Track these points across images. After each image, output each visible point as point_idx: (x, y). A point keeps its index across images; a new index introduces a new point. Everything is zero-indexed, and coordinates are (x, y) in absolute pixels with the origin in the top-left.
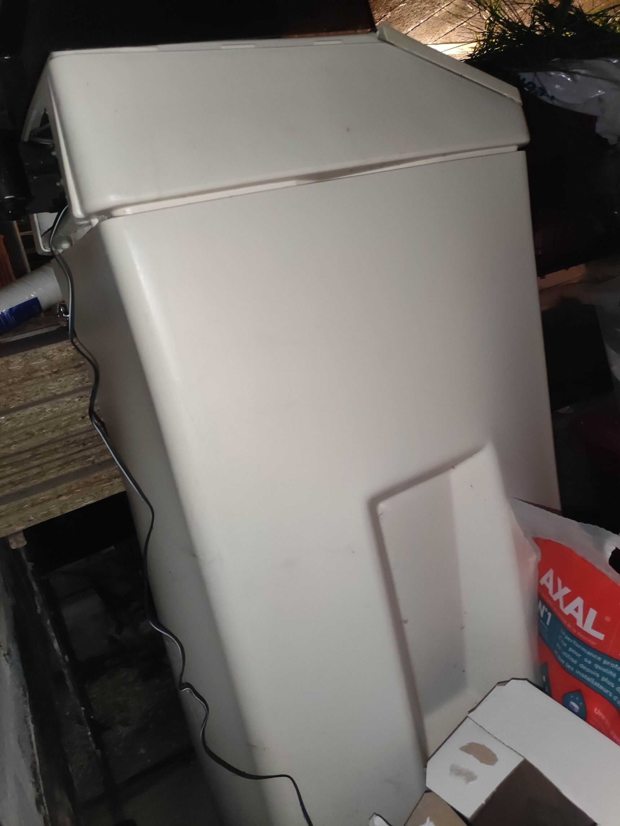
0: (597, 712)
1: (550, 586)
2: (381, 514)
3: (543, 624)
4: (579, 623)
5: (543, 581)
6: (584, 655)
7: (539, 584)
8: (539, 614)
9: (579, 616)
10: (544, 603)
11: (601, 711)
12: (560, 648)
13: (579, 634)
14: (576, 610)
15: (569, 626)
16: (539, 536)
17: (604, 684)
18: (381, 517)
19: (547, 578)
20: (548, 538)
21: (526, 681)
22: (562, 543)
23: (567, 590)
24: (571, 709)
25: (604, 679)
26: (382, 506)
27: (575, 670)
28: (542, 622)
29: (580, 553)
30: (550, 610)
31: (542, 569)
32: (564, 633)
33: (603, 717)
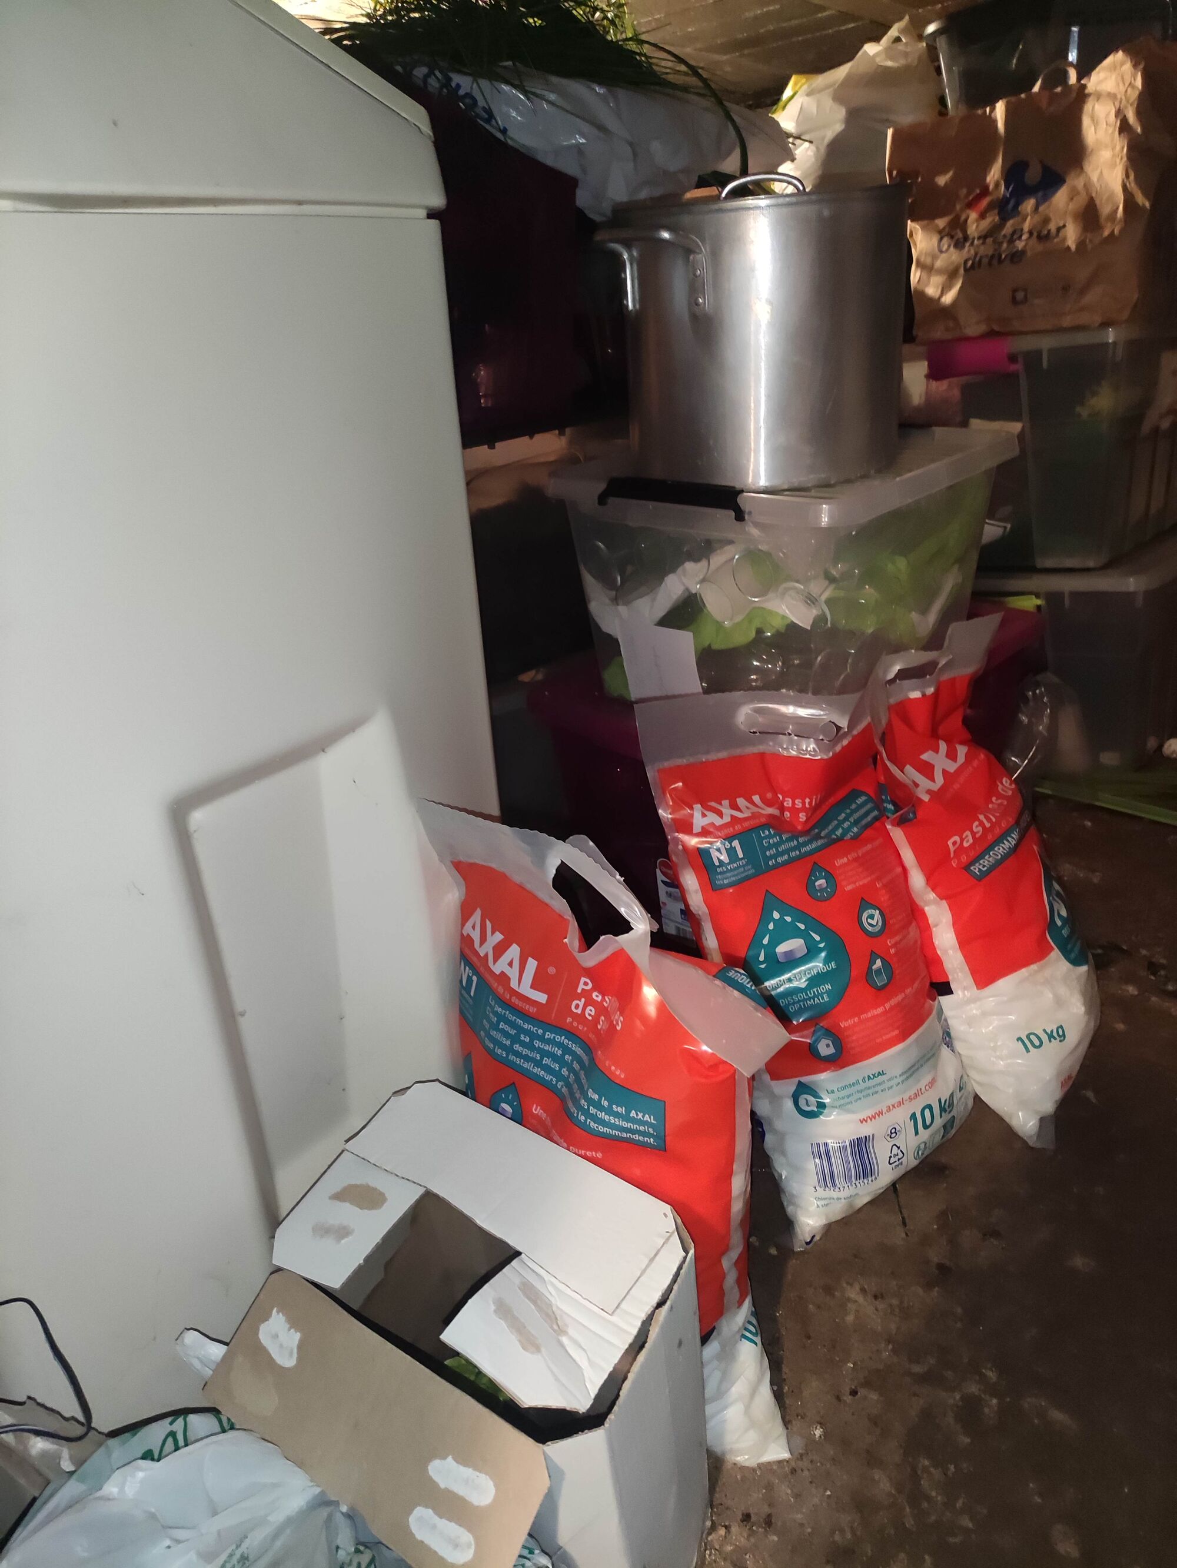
0: (536, 1110)
1: (476, 936)
2: (195, 831)
3: (466, 996)
4: (514, 984)
5: (468, 929)
6: (521, 1030)
7: (462, 935)
8: (461, 981)
9: (513, 973)
10: (468, 963)
11: (542, 1109)
12: (487, 1026)
13: (514, 999)
14: (511, 964)
15: (501, 990)
16: (462, 859)
17: (547, 1069)
18: (195, 835)
19: (472, 924)
20: (471, 861)
21: (437, 1083)
22: (494, 865)
23: (499, 937)
24: (503, 1113)
25: (546, 1061)
26: (198, 817)
27: (507, 1055)
28: (463, 992)
29: (517, 878)
30: (476, 972)
31: (465, 912)
32: (493, 1003)
33: (544, 1116)
